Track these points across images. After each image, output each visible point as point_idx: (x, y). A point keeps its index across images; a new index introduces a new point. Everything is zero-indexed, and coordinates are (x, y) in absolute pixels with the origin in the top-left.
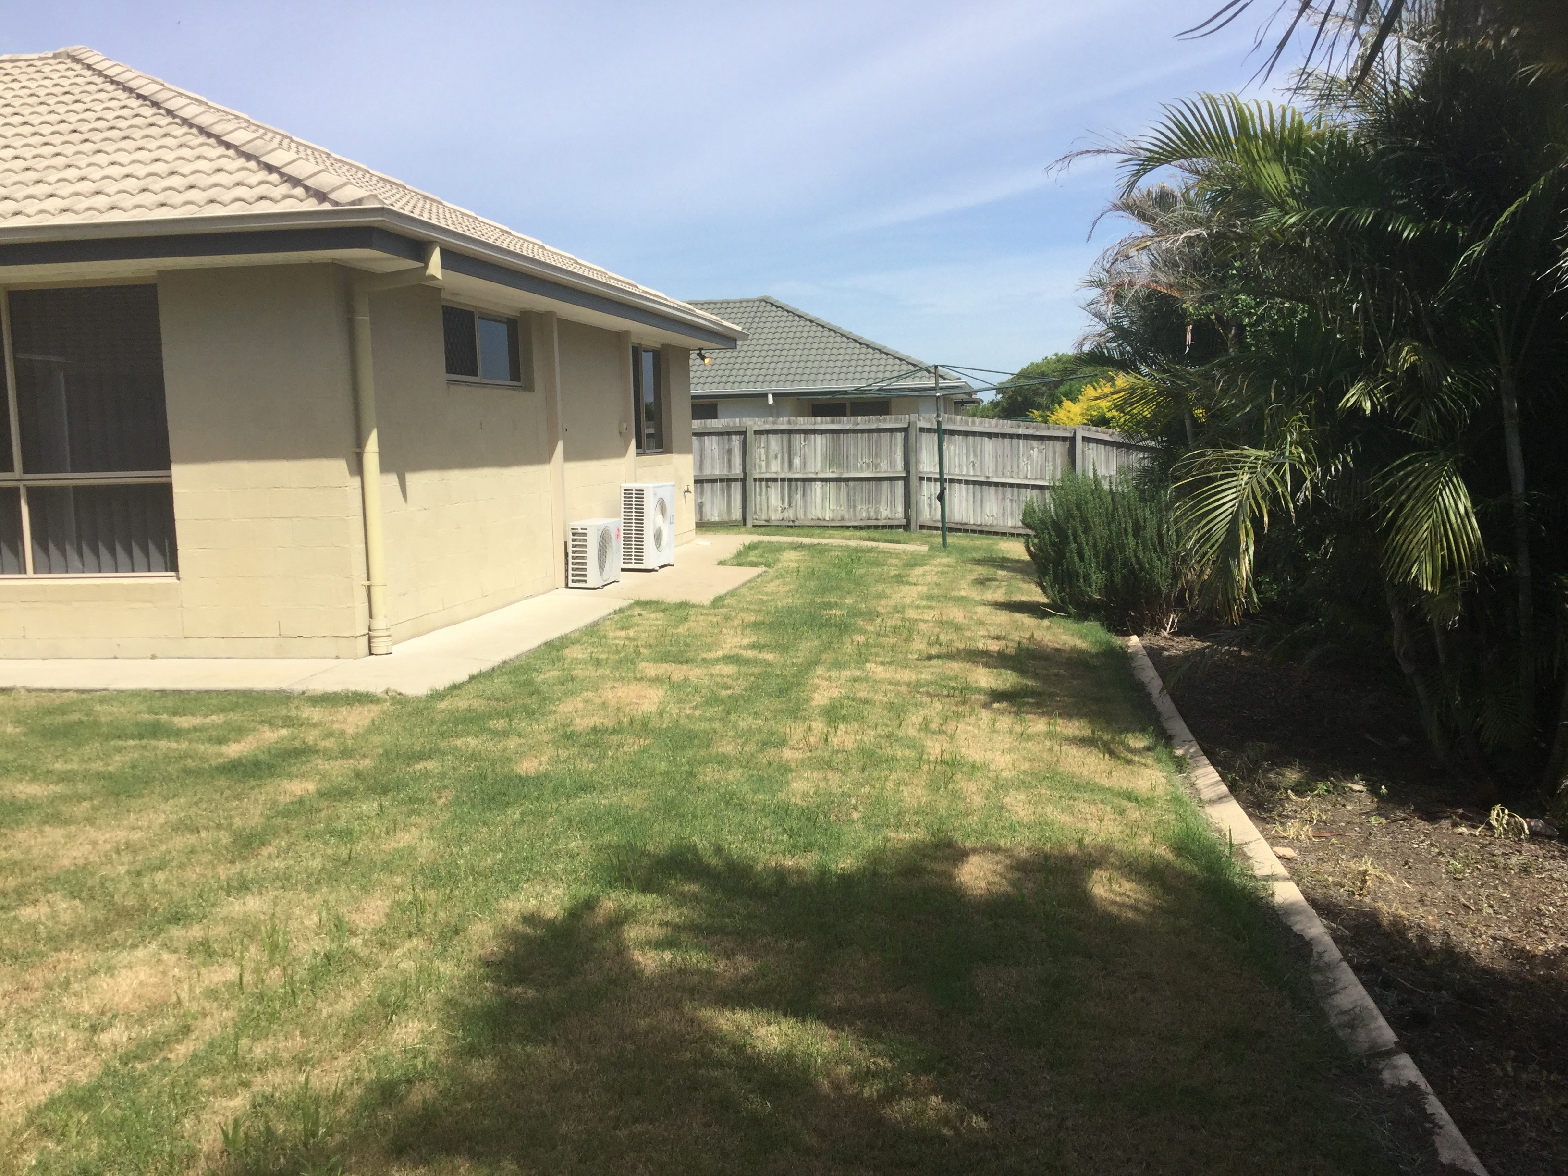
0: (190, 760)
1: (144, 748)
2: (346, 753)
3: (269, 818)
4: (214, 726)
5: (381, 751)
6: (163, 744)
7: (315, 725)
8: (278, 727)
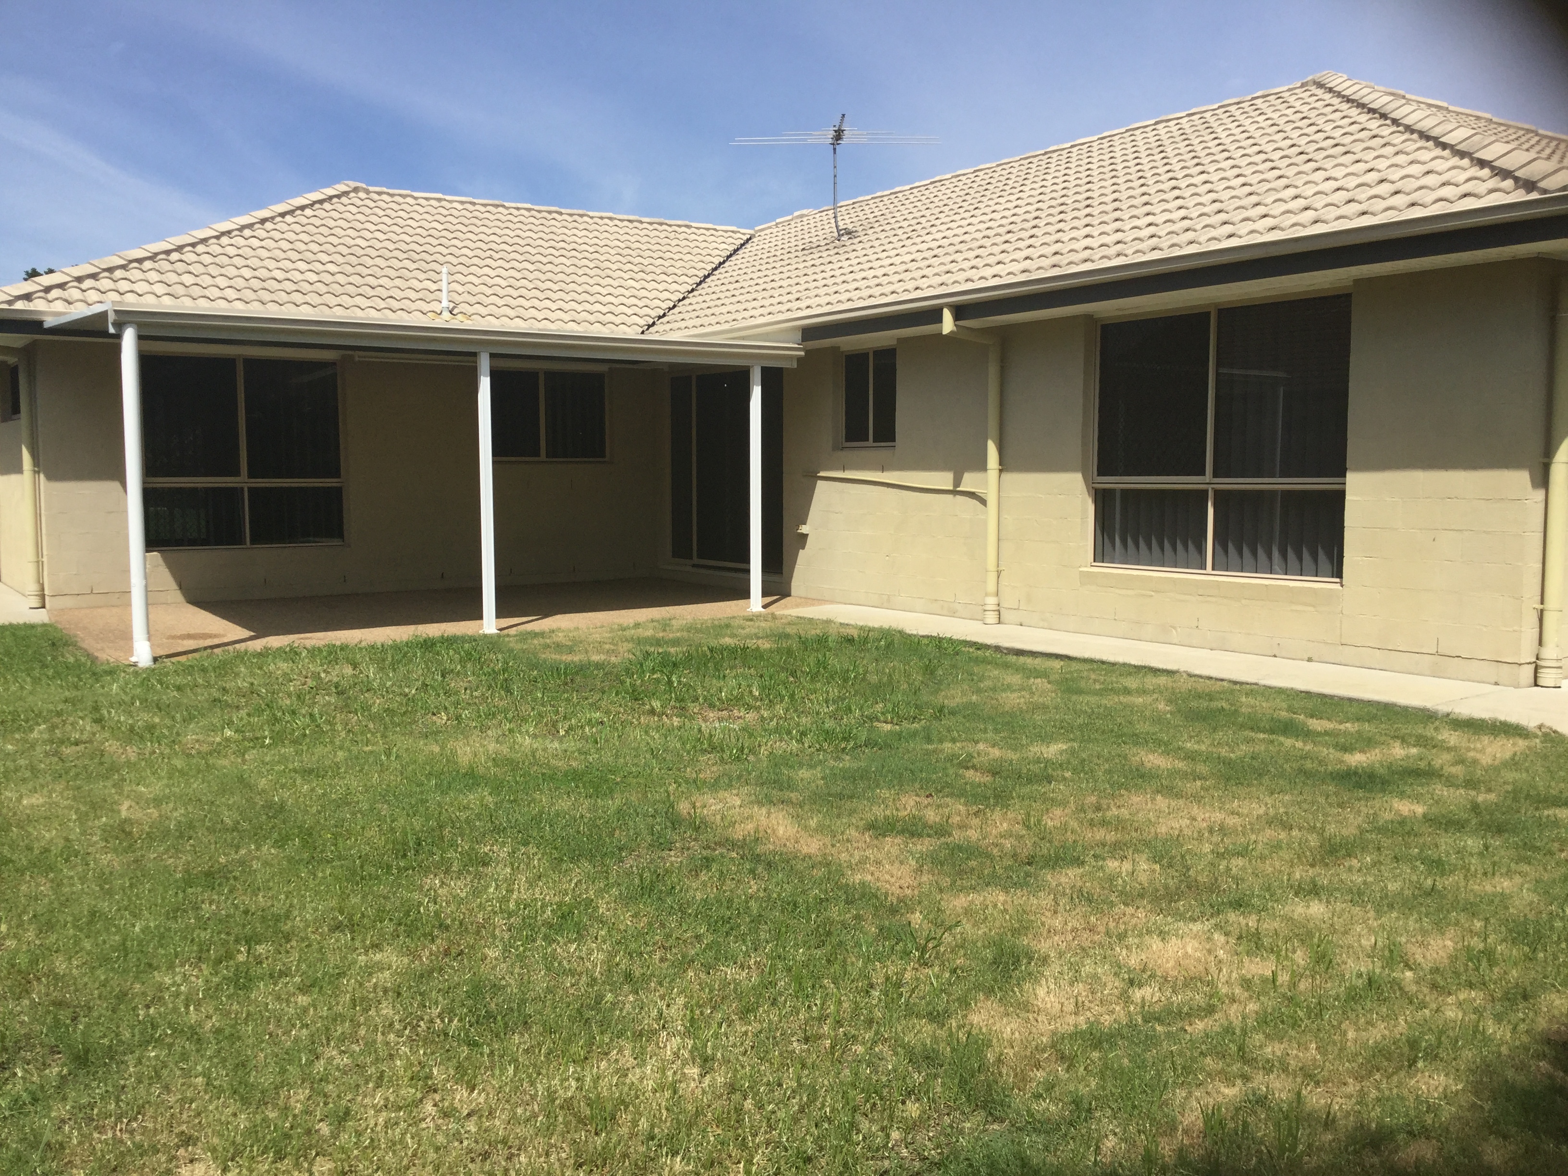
0: (1309, 761)
1: (1272, 742)
2: (1470, 783)
3: (1362, 831)
4: (1346, 733)
5: (1509, 788)
6: (1288, 742)
7: (1449, 749)
8: (1409, 745)
